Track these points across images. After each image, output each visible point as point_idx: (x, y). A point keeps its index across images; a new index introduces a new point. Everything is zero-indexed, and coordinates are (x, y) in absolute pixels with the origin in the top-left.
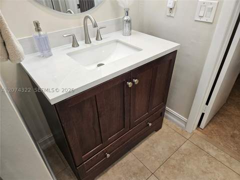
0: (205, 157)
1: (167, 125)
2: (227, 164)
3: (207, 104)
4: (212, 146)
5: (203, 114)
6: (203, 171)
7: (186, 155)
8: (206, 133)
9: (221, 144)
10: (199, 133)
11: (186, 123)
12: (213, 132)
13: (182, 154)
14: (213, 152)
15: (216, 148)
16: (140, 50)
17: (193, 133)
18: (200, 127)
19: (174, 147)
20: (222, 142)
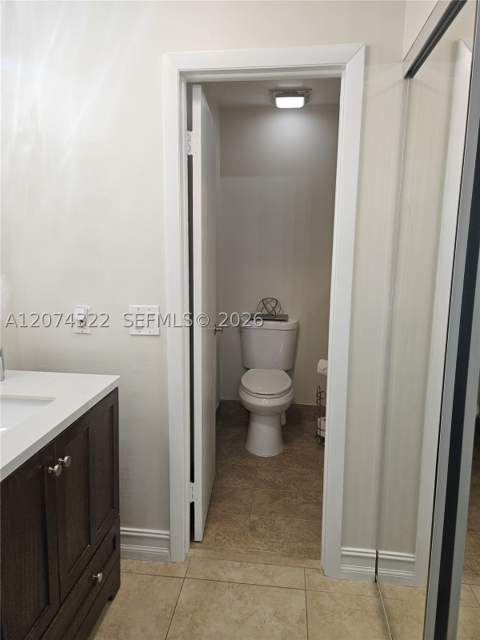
0: (229, 593)
1: (130, 572)
2: (267, 582)
3: (192, 480)
4: (229, 563)
5: (192, 505)
6: (237, 622)
7: (195, 610)
8: (210, 546)
9: (242, 551)
10: (198, 552)
11: (169, 540)
12: (220, 538)
13: (187, 616)
14: (237, 576)
15: (237, 564)
16: (47, 401)
17: (189, 559)
18: (196, 539)
19: (166, 610)
20: (242, 548)
